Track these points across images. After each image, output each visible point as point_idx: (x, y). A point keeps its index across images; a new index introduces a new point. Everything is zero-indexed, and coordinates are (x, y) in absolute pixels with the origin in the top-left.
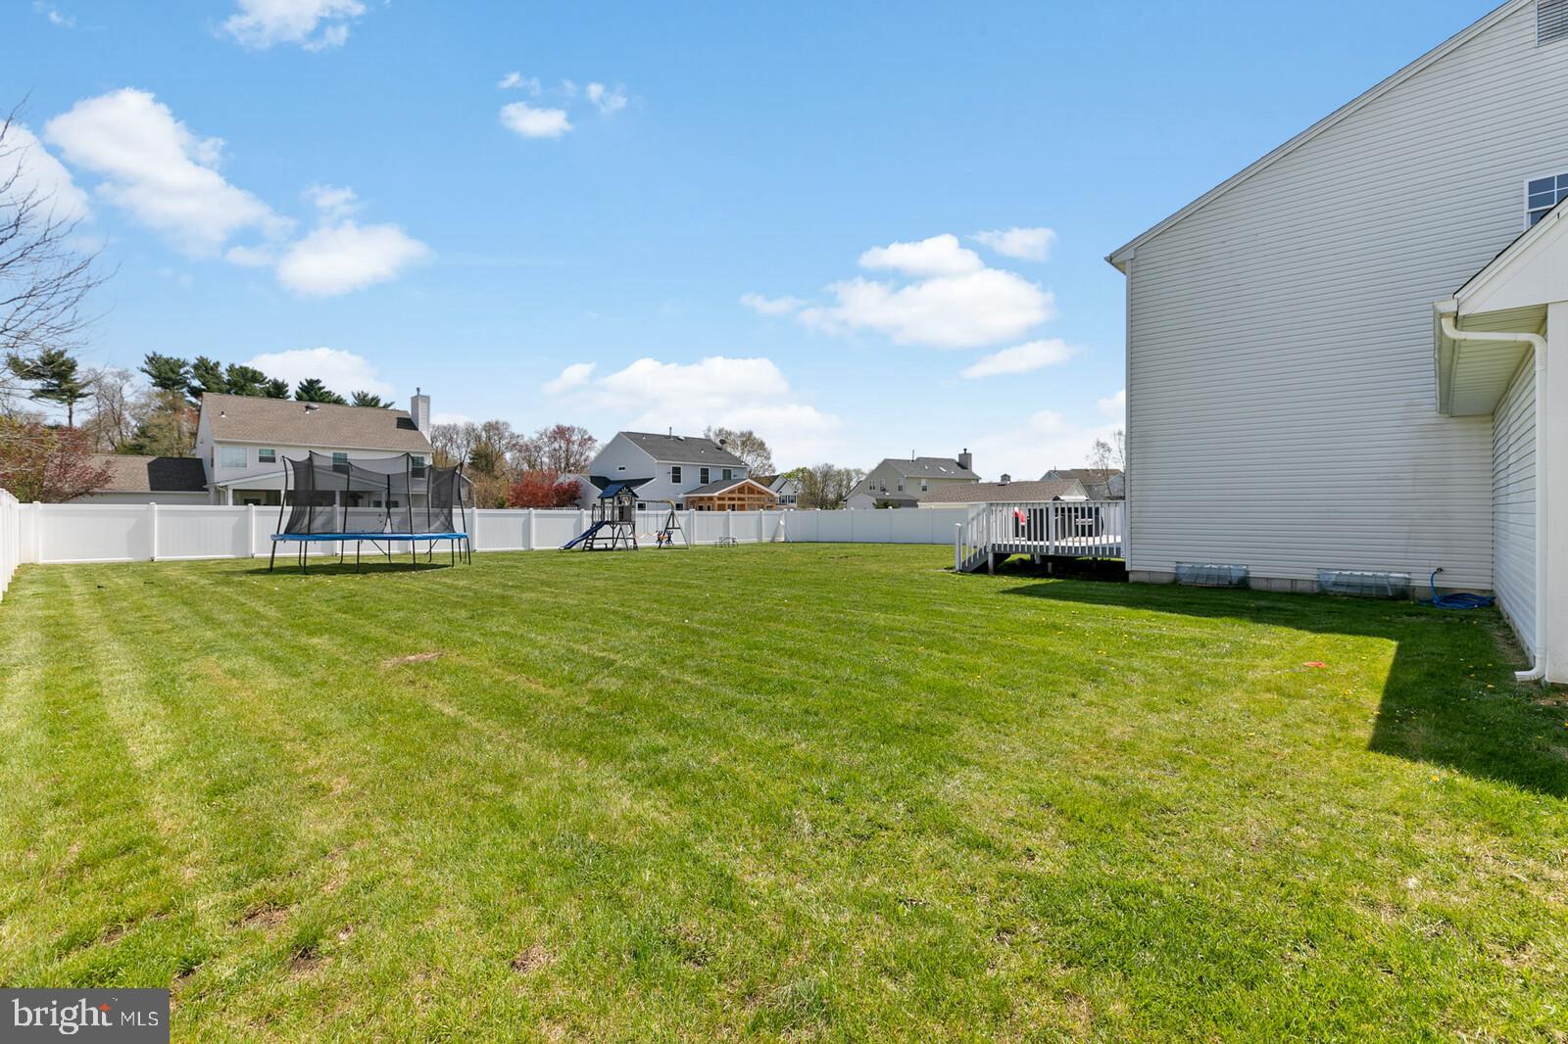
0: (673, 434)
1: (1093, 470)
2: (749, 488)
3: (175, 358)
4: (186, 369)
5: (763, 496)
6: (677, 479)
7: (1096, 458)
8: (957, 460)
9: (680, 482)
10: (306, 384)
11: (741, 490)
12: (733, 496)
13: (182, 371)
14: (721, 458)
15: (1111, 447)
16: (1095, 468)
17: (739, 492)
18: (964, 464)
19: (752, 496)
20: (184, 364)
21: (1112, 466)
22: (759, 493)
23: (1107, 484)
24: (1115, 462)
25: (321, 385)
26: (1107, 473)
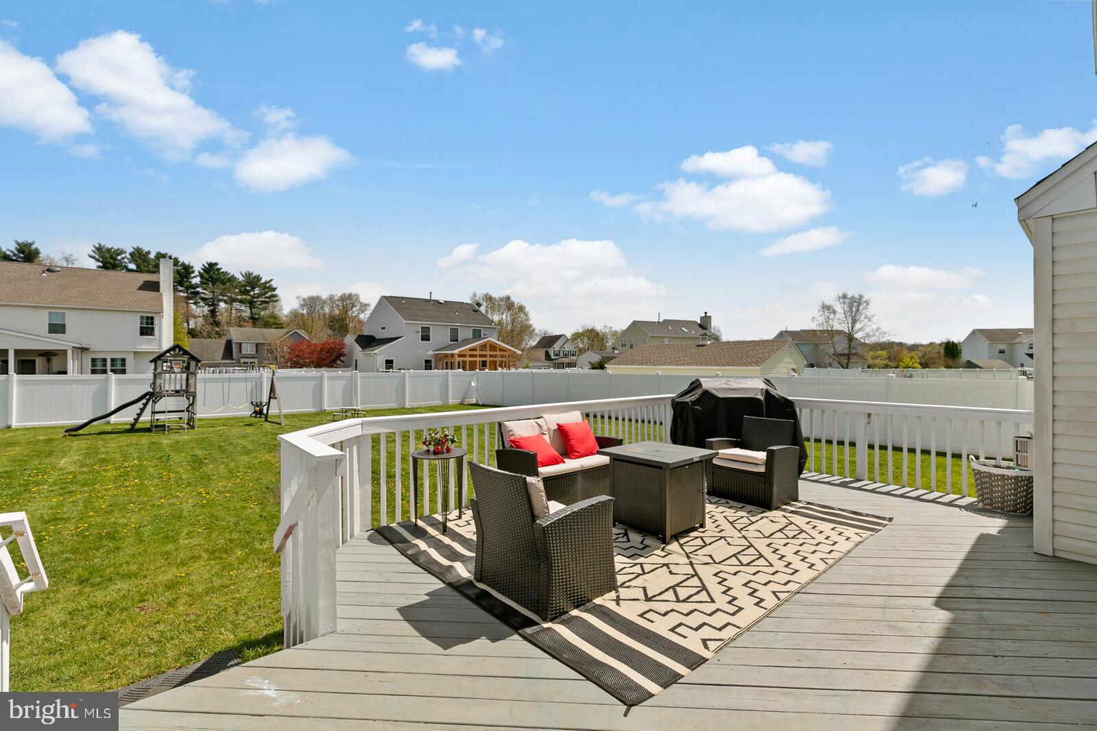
0: (432, 299)
1: (819, 331)
2: (490, 344)
3: (116, 248)
4: (123, 256)
5: (505, 353)
6: (426, 338)
7: (821, 319)
8: (699, 322)
9: (429, 340)
10: (207, 266)
11: (483, 347)
12: (475, 353)
13: (119, 258)
14: (473, 319)
15: (836, 309)
16: (821, 328)
17: (481, 350)
18: (704, 326)
19: (495, 353)
20: (122, 252)
21: (837, 327)
22: (501, 350)
23: (832, 343)
24: (840, 324)
25: (219, 267)
26: (832, 333)
